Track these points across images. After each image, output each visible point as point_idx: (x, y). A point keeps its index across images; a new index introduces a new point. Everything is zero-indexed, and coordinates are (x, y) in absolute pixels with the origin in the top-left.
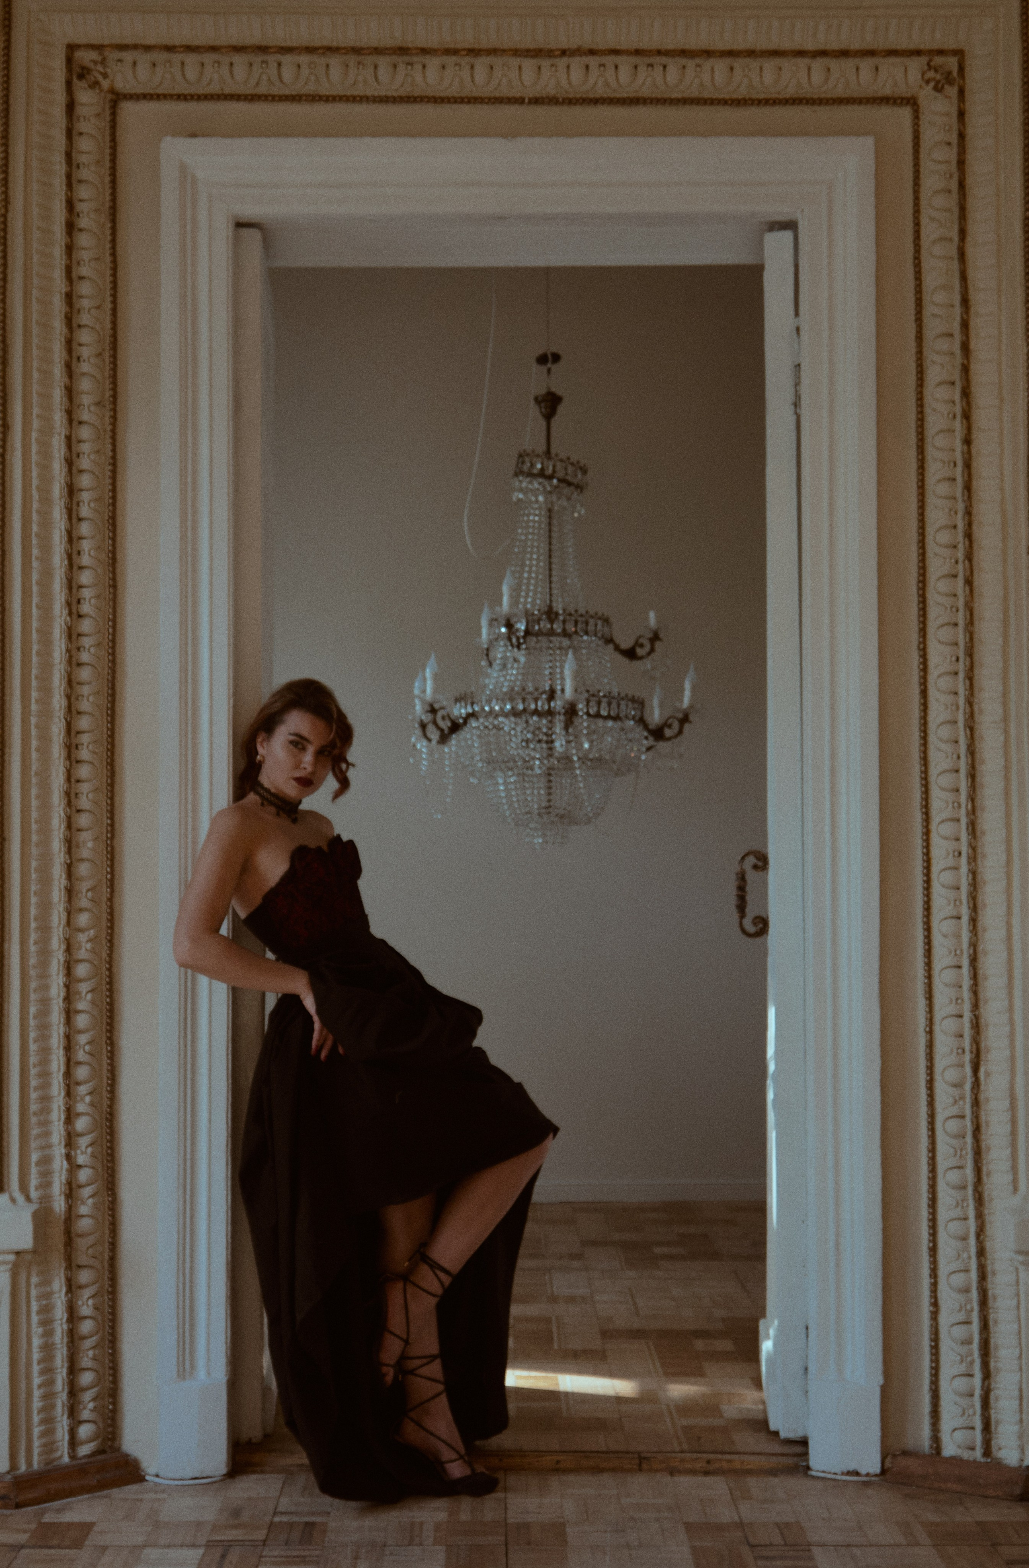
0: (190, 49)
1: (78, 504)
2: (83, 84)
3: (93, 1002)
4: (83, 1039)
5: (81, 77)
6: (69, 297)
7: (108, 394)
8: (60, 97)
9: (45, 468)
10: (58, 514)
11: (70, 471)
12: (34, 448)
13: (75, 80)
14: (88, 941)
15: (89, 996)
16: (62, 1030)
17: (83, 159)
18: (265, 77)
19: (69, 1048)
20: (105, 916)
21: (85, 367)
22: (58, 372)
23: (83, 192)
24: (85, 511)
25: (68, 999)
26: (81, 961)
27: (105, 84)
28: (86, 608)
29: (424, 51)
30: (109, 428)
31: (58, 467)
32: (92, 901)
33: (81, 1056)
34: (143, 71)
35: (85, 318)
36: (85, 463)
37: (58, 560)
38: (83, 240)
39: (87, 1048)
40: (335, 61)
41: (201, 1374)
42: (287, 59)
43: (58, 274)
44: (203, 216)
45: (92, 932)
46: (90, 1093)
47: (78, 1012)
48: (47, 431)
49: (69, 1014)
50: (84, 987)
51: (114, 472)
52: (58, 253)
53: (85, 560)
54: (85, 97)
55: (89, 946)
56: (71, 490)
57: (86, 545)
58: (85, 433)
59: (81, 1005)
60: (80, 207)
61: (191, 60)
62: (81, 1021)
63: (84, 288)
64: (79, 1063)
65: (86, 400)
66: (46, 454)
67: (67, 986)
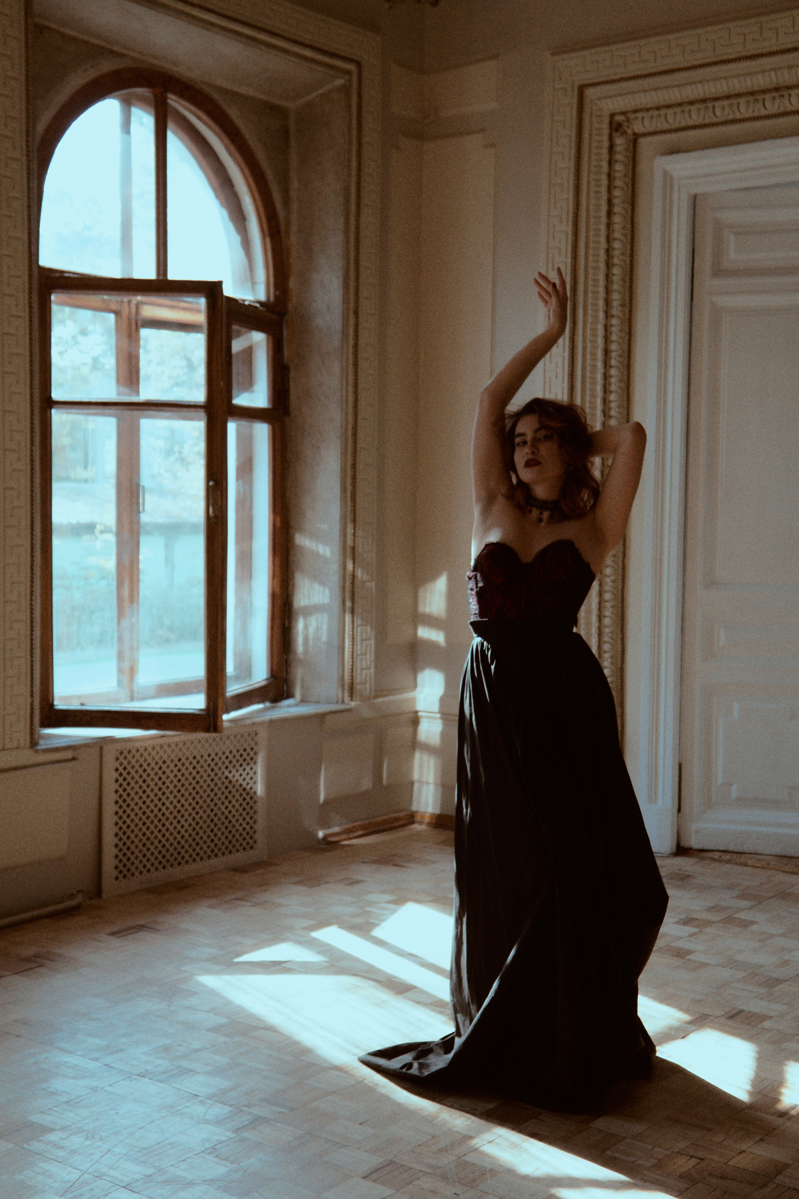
0: (668, 106)
1: (610, 359)
2: (618, 133)
3: (612, 612)
4: (607, 630)
5: (616, 130)
6: (608, 251)
7: (628, 299)
8: (606, 144)
9: (594, 342)
10: (600, 365)
11: (606, 342)
12: (589, 332)
13: (614, 134)
14: (611, 582)
15: (611, 610)
16: (597, 625)
17: (617, 175)
18: (706, 116)
19: (600, 634)
20: (620, 570)
21: (615, 287)
22: (602, 290)
23: (617, 193)
24: (613, 362)
25: (600, 609)
26: (607, 591)
27: (630, 132)
28: (613, 413)
29: (788, 88)
30: (627, 316)
31: (600, 341)
32: (613, 561)
33: (606, 638)
34: (647, 123)
35: (616, 261)
36: (614, 337)
37: (599, 388)
38: (617, 219)
39: (610, 635)
40: (742, 101)
41: (660, 802)
42: (718, 104)
43: (603, 239)
44: (676, 196)
45: (613, 578)
46: (611, 657)
47: (605, 617)
48: (595, 322)
49: (600, 617)
50: (608, 605)
51: (630, 340)
52: (603, 228)
53: (613, 388)
54: (619, 141)
55: (611, 584)
56: (607, 352)
57: (613, 380)
58: (614, 321)
59: (607, 613)
60: (616, 201)
61: (670, 112)
62: (607, 621)
63: (617, 245)
64: (605, 642)
65: (615, 304)
66: (595, 335)
67: (600, 603)
